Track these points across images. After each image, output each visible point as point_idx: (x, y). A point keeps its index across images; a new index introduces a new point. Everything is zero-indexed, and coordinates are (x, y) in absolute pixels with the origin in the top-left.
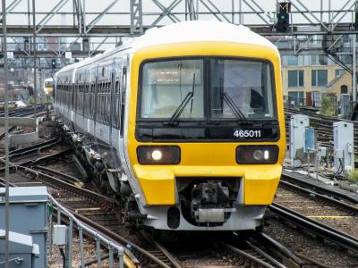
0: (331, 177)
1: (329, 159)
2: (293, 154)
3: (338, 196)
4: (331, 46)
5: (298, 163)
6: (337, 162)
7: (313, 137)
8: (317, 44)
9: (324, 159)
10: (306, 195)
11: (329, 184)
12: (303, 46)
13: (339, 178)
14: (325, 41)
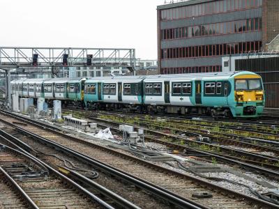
0: (53, 121)
1: (52, 114)
2: (38, 112)
3: (54, 128)
4: (55, 71)
5: (40, 116)
6: (55, 116)
7: (46, 106)
8: (50, 70)
9: (51, 115)
10: (42, 128)
11: (52, 124)
12: (44, 70)
13: (56, 122)
14: (52, 69)
